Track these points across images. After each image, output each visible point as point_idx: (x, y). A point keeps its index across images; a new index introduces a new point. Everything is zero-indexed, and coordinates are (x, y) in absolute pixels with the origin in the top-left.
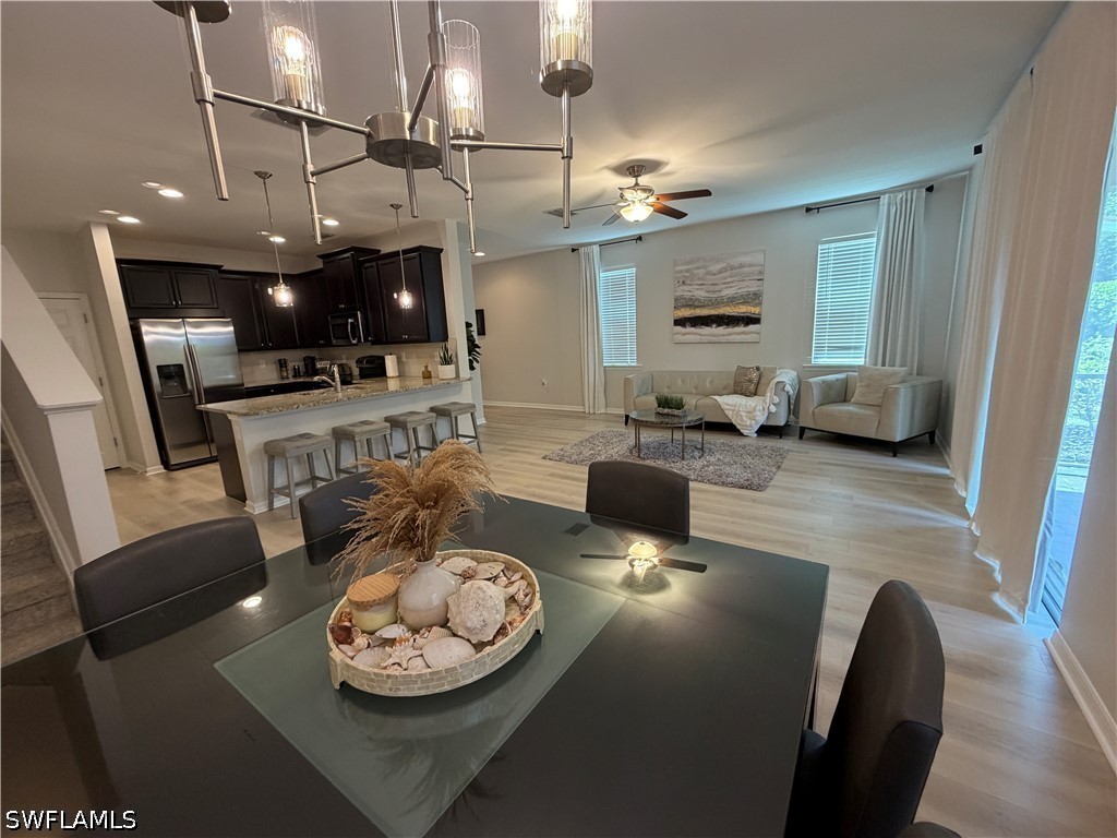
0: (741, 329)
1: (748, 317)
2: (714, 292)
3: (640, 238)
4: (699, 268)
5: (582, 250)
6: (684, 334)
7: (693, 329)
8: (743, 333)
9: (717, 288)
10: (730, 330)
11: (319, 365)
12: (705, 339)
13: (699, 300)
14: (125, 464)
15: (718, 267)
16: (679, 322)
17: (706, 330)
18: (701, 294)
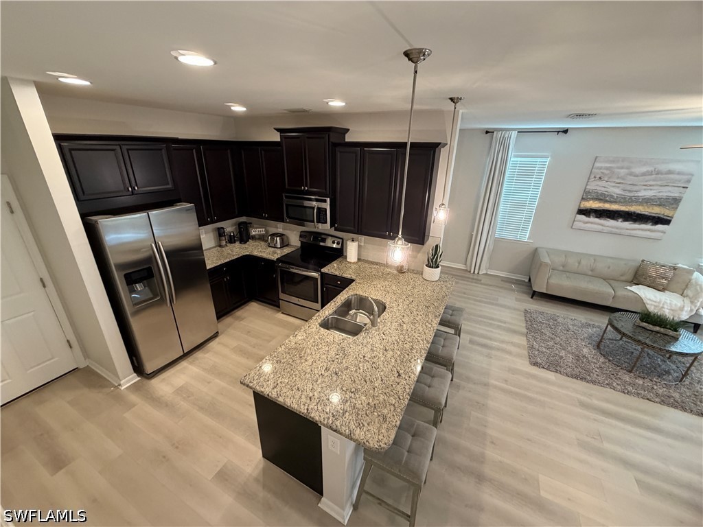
0: (649, 226)
1: (659, 218)
2: (630, 191)
3: (566, 131)
4: (622, 168)
5: (497, 135)
6: (587, 223)
7: (597, 220)
8: (649, 230)
9: (635, 188)
10: (636, 226)
11: (253, 232)
12: (606, 229)
13: (612, 196)
14: (82, 364)
15: (644, 169)
16: (582, 212)
17: (611, 223)
18: (616, 191)
